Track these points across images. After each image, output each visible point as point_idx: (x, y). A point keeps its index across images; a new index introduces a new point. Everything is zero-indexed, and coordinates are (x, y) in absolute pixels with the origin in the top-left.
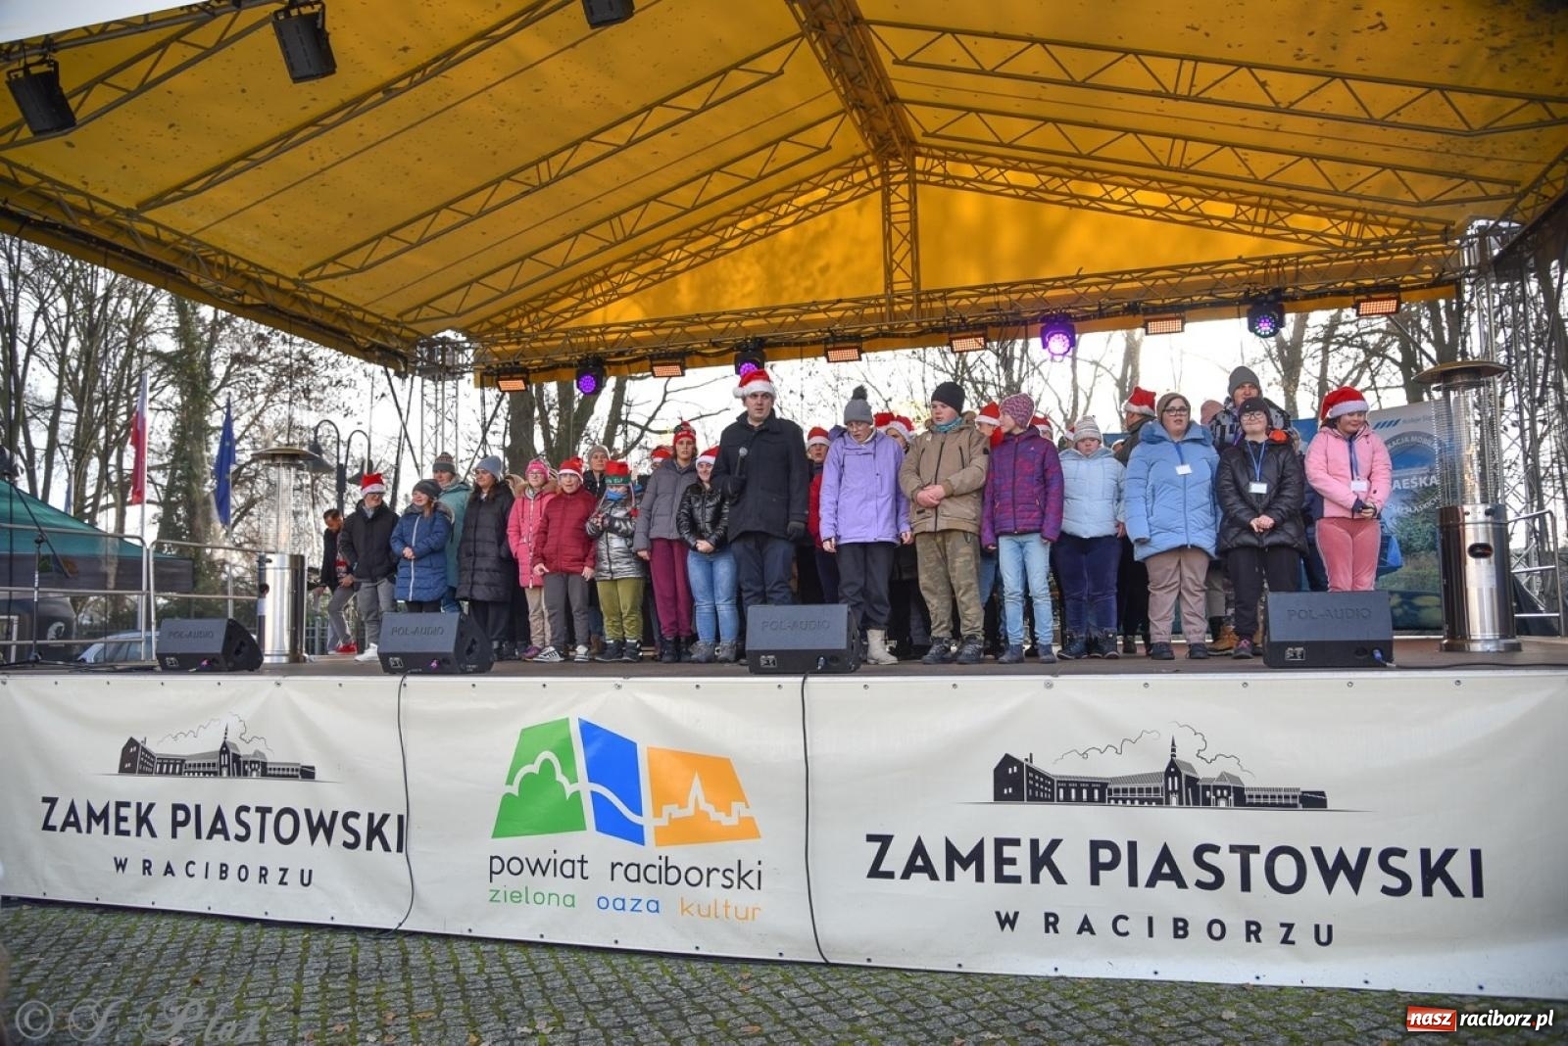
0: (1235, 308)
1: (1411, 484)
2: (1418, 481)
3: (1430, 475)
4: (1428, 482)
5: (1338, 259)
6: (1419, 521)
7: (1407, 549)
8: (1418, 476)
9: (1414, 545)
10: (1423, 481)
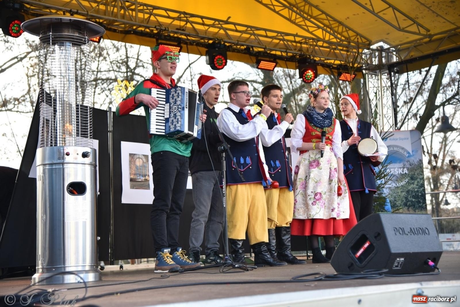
0: (284, 62)
1: (395, 172)
2: (398, 171)
3: (404, 168)
4: (403, 171)
5: (322, 46)
6: (399, 191)
7: (394, 205)
8: (398, 168)
9: (397, 203)
10: (400, 171)
